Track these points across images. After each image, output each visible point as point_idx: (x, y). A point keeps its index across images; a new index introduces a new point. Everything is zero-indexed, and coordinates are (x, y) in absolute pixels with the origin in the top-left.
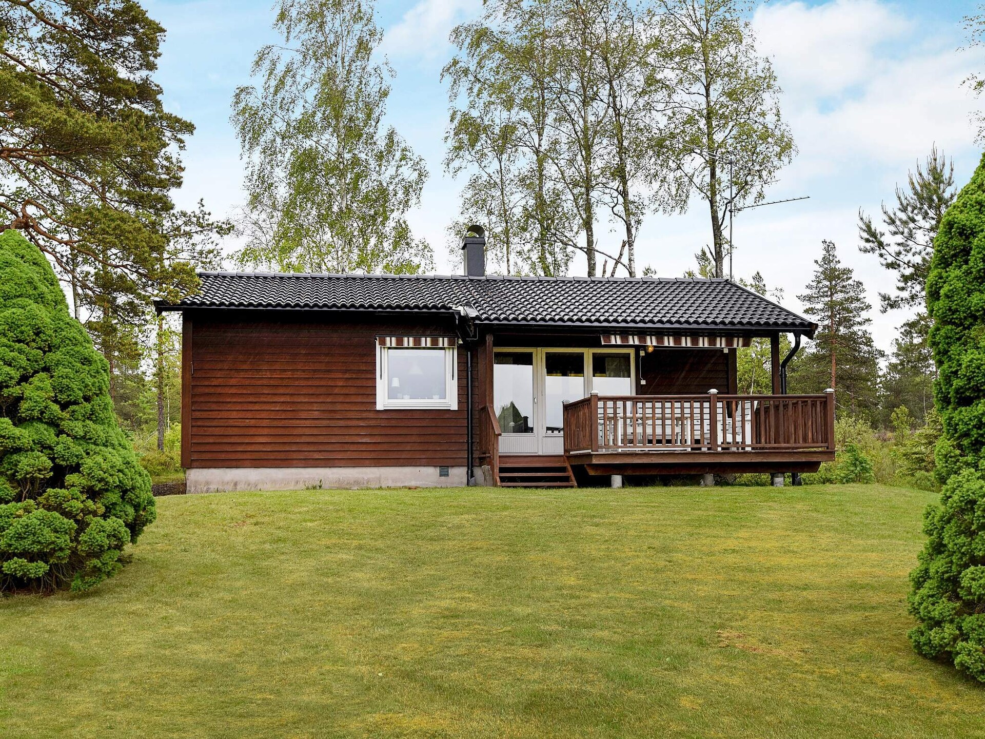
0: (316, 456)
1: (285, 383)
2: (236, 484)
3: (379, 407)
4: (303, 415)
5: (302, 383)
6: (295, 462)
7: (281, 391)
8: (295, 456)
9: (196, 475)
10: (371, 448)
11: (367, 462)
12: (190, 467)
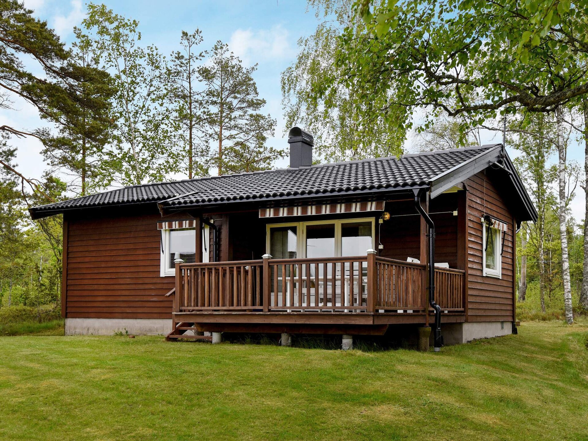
0: (128, 310)
1: (113, 259)
2: (88, 329)
3: (162, 275)
4: (121, 281)
5: (122, 258)
6: (117, 315)
7: (110, 265)
8: (117, 310)
9: (71, 323)
10: (158, 305)
11: (155, 315)
12: (66, 317)
